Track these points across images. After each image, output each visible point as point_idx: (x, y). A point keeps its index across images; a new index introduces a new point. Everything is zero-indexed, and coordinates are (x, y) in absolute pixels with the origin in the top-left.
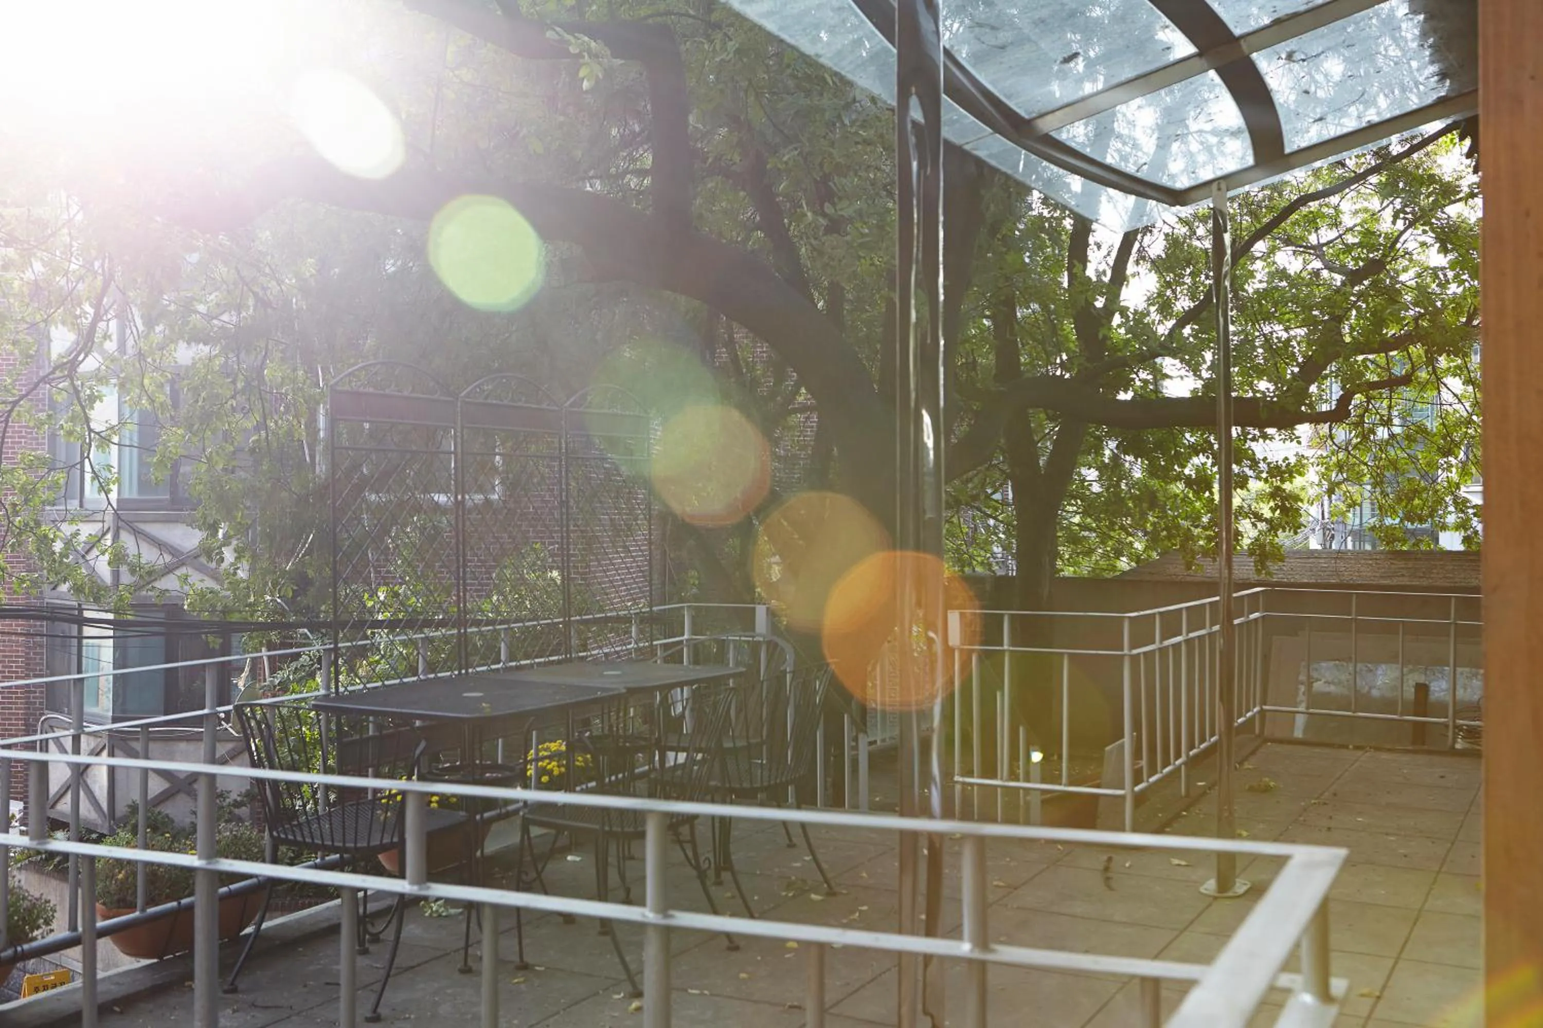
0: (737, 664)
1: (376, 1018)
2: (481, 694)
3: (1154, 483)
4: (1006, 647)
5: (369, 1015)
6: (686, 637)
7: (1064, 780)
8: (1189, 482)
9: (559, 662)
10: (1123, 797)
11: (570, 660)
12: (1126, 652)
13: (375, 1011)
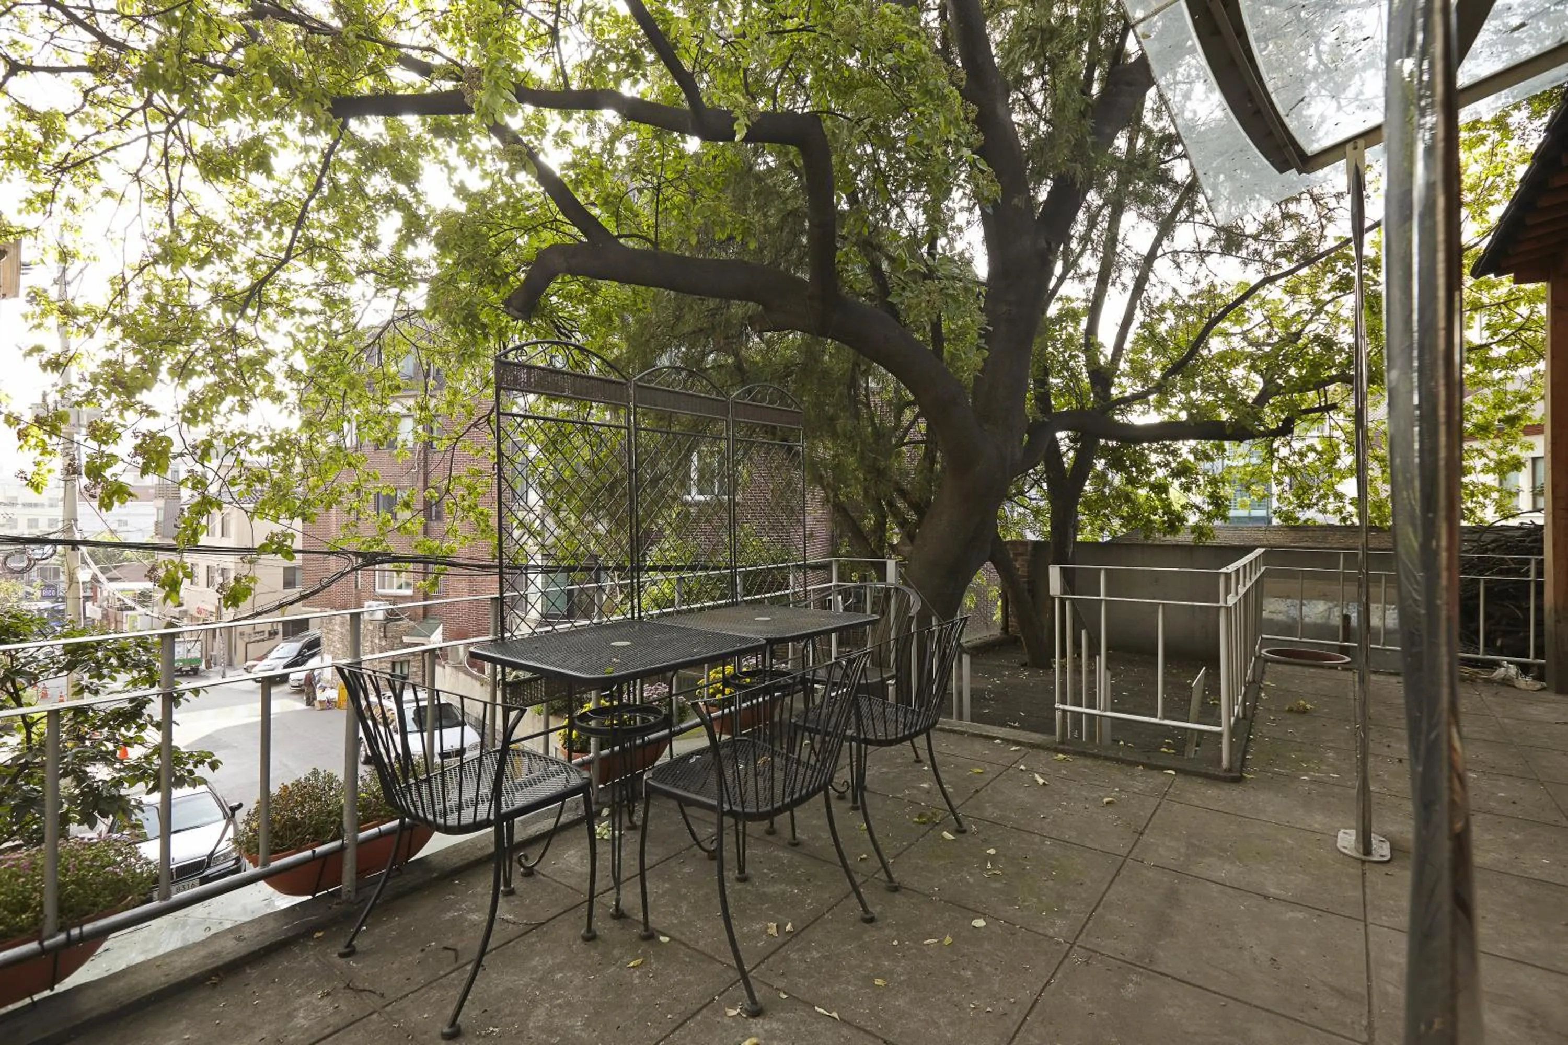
0: (873, 612)
1: (455, 1033)
2: (628, 643)
3: (1129, 488)
4: (1102, 597)
5: (446, 1030)
6: (833, 583)
7: (1159, 714)
8: (1153, 487)
9: (726, 605)
10: (1220, 734)
11: (737, 603)
12: (1222, 603)
13: (453, 1023)
